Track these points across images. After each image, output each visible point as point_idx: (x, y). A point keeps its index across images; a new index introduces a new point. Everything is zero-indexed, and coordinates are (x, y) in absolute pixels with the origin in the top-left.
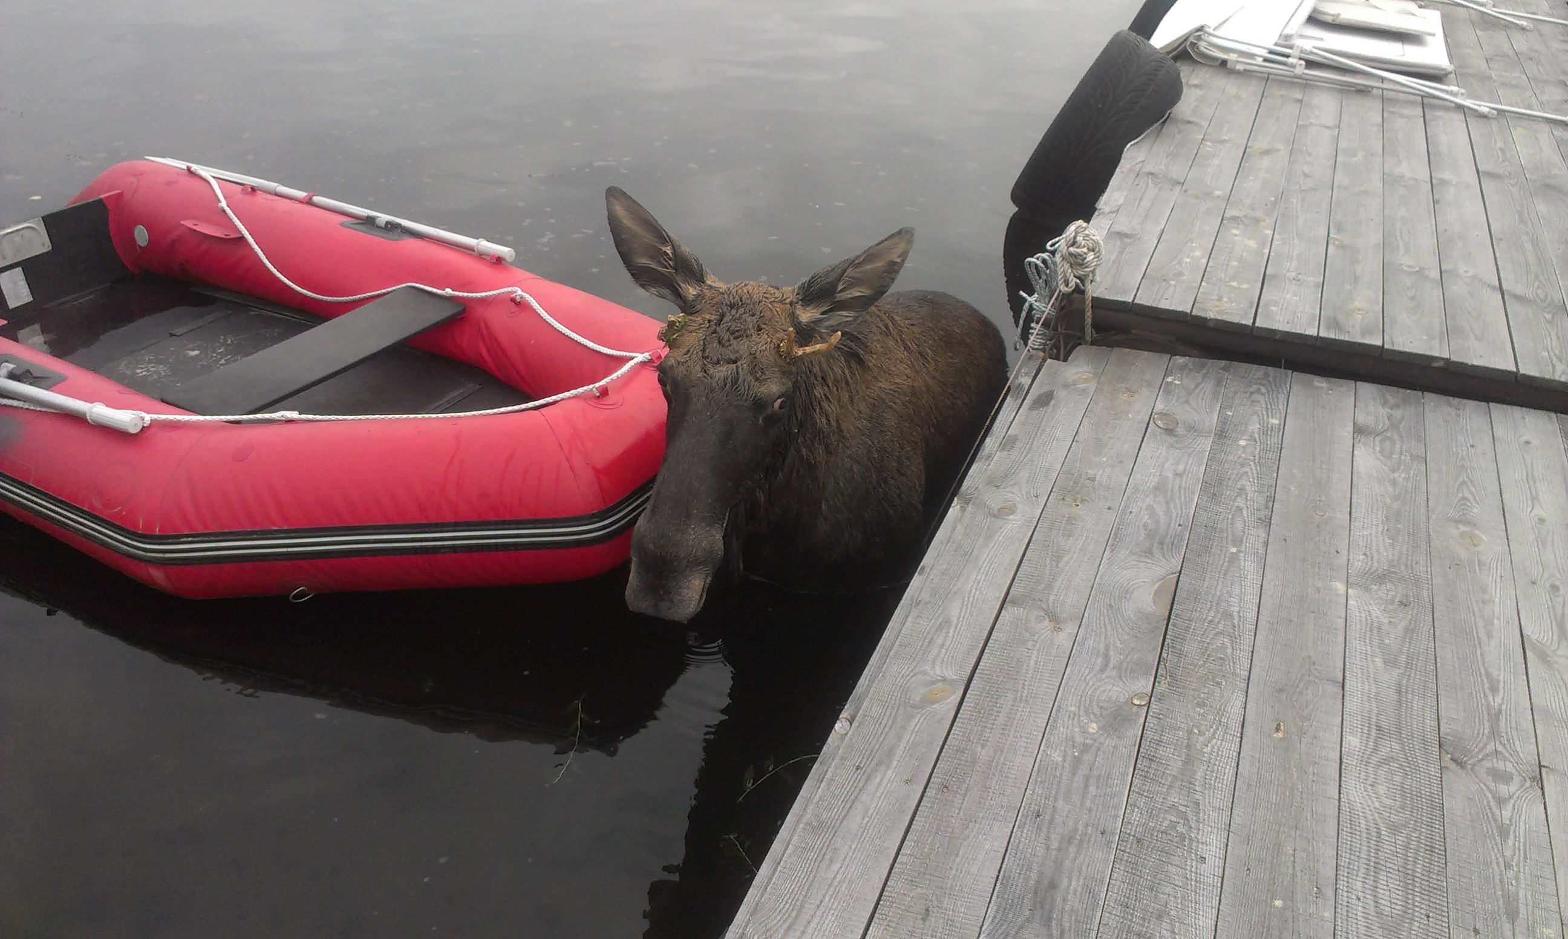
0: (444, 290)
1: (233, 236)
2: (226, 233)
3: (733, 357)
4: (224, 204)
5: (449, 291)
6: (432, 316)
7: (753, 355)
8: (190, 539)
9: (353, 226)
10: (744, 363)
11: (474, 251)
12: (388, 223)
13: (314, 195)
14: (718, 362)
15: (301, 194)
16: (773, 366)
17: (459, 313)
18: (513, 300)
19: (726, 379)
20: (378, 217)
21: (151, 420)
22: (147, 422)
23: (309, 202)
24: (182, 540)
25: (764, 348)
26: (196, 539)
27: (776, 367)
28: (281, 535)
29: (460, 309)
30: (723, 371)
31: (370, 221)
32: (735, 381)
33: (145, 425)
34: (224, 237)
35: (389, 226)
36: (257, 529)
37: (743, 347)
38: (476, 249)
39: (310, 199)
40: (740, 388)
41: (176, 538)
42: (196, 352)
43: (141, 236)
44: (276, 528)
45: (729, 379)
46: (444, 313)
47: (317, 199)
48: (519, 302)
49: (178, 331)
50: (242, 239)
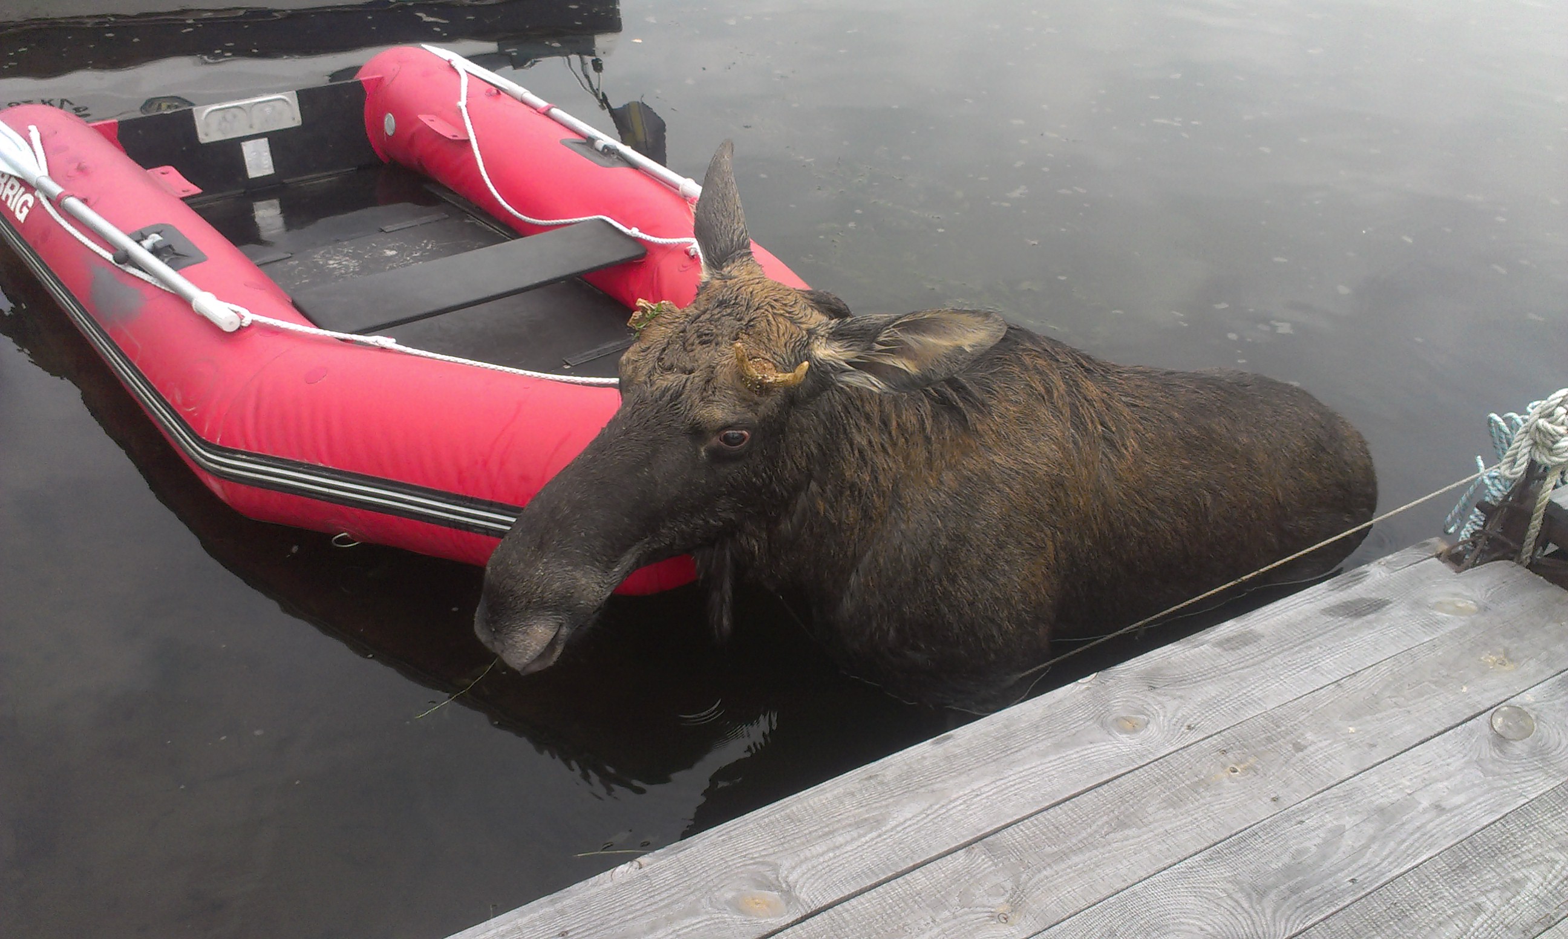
0: (630, 229)
1: (461, 137)
2: (455, 134)
3: (689, 366)
4: (462, 104)
5: (635, 232)
6: (609, 254)
7: (712, 368)
8: (244, 457)
9: (572, 145)
10: (698, 377)
11: (678, 190)
12: (605, 147)
13: (553, 107)
14: (670, 368)
15: (542, 104)
16: (728, 388)
17: (637, 257)
18: (687, 252)
19: (667, 389)
20: (599, 139)
21: (252, 321)
22: (246, 322)
23: (546, 114)
24: (237, 456)
25: (726, 362)
26: (249, 458)
27: (732, 390)
28: (324, 474)
29: (638, 252)
30: (671, 380)
31: (590, 141)
32: (678, 395)
33: (244, 325)
34: (451, 138)
35: (606, 150)
36: (306, 461)
37: (704, 355)
38: (680, 188)
39: (549, 110)
40: (679, 406)
41: (232, 453)
42: (394, 253)
43: (390, 123)
44: (322, 465)
45: (670, 392)
46: (623, 253)
47: (556, 112)
48: (693, 256)
49: (388, 228)
50: (467, 142)
